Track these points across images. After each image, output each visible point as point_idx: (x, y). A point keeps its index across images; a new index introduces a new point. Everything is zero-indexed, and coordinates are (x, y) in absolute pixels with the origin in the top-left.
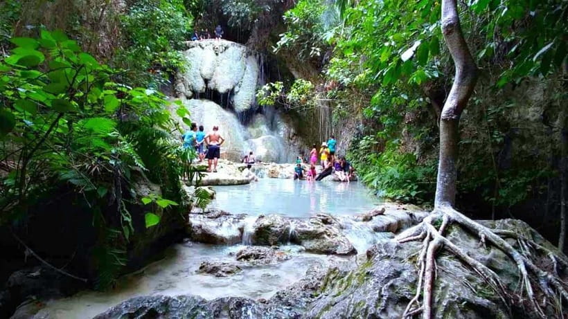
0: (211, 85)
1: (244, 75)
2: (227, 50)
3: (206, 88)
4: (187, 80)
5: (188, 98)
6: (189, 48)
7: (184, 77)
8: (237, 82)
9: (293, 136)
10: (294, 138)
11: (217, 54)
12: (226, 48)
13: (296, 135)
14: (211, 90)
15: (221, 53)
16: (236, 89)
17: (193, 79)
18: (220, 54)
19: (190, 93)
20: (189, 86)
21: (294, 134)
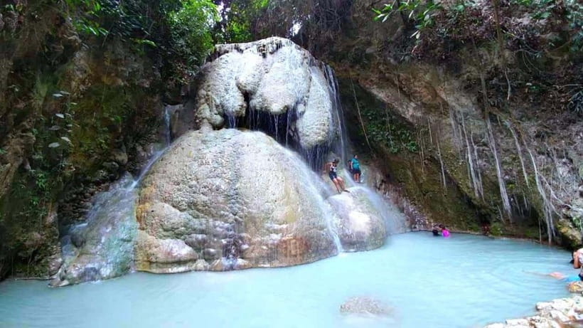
0: (255, 102)
1: (310, 87)
2: (280, 50)
3: (248, 108)
4: (214, 96)
5: (216, 127)
6: (220, 55)
7: (210, 93)
8: (300, 96)
9: (381, 185)
10: (383, 186)
11: (264, 56)
12: (279, 46)
13: (385, 182)
14: (256, 111)
15: (271, 53)
16: (300, 108)
17: (223, 93)
18: (269, 56)
19: (218, 119)
20: (217, 106)
21: (383, 181)
